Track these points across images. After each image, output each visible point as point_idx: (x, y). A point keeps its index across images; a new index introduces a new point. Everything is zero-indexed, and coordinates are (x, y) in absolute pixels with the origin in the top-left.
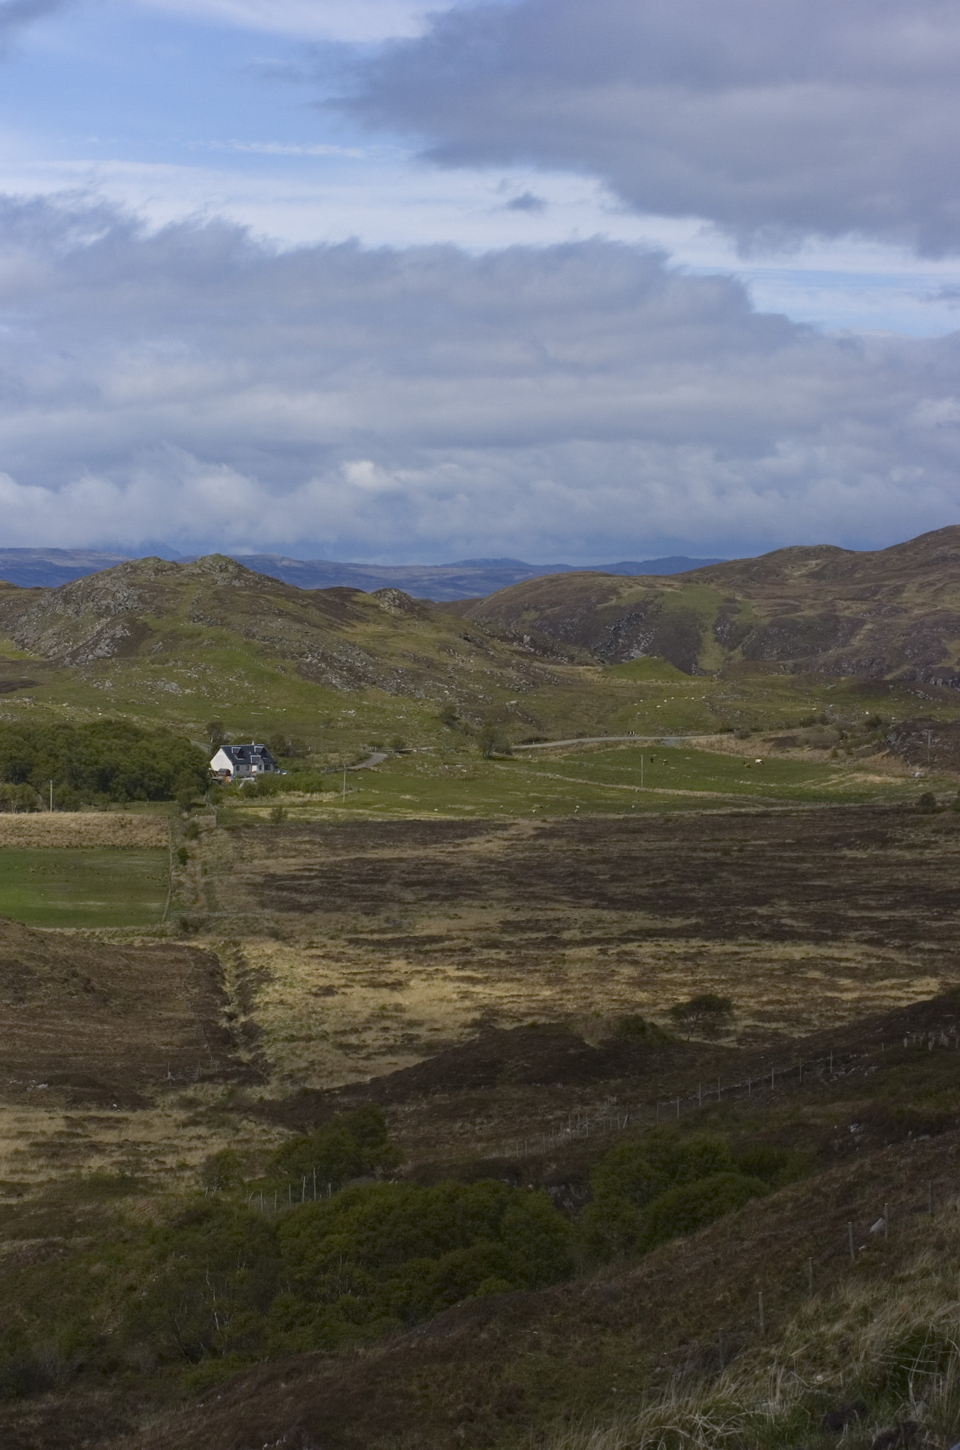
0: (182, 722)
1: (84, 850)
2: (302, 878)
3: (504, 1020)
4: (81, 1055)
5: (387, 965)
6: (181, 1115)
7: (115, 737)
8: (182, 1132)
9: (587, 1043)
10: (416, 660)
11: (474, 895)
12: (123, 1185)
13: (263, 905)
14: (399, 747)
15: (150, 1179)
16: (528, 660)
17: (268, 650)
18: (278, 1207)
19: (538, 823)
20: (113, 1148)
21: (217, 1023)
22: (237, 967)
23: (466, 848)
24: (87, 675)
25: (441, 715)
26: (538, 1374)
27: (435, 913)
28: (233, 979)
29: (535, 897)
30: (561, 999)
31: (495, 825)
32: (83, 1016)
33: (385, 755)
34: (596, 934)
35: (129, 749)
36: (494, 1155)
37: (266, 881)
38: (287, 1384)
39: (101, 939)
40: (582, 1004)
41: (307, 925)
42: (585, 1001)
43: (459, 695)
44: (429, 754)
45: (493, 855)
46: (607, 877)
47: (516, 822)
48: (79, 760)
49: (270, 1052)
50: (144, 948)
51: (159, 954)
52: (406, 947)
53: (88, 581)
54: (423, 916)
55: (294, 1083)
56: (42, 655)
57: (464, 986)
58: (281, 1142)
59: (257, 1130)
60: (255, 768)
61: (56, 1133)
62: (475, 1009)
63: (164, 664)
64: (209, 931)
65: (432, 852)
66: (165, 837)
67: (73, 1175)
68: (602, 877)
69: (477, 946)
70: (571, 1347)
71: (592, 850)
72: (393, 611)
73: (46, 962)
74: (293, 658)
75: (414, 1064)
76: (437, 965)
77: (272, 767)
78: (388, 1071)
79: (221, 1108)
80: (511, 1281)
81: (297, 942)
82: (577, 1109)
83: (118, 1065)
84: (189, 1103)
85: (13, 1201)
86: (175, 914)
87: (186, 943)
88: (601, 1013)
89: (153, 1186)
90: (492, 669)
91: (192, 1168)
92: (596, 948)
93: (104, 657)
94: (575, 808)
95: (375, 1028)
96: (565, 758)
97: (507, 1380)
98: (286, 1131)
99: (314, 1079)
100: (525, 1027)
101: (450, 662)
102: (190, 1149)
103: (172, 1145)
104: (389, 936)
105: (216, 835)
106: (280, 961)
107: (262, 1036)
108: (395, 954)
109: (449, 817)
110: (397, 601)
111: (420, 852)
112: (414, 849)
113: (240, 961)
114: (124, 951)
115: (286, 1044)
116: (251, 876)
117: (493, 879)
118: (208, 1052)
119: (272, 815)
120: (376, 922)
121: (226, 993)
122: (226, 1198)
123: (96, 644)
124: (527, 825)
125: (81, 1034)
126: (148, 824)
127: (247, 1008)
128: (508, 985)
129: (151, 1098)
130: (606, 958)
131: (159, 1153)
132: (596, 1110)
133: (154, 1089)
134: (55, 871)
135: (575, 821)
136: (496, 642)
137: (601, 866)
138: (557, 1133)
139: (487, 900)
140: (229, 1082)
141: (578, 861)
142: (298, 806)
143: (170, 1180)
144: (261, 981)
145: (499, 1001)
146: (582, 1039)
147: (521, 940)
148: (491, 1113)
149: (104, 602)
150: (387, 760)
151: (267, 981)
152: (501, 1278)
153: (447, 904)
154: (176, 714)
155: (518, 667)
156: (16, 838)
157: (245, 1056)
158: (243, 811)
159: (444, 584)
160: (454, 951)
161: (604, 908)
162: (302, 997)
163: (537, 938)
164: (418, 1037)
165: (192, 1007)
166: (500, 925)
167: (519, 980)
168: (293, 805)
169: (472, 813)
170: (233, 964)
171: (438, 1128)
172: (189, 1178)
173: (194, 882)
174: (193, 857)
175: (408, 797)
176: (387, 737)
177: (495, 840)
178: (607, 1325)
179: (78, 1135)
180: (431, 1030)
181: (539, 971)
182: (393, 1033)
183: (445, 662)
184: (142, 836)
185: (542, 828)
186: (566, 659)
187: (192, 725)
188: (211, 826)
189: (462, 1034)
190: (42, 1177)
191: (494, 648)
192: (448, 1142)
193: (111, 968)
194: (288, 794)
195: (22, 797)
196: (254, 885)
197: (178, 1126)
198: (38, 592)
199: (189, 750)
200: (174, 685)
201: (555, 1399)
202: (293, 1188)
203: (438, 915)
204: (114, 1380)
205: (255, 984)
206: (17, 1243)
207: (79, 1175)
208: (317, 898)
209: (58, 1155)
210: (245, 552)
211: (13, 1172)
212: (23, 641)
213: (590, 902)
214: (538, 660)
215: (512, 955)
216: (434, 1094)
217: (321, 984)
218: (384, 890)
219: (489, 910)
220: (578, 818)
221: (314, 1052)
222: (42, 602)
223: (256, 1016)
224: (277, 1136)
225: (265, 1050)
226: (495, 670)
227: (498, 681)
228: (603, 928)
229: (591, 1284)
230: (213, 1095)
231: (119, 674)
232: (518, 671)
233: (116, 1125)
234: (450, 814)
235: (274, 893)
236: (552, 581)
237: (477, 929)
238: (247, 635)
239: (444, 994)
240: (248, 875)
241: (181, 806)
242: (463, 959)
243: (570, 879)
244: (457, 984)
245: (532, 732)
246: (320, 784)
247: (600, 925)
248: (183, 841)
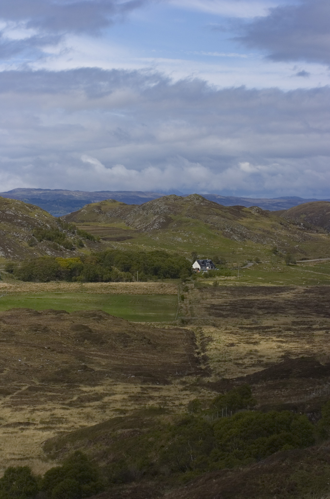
0: (183, 251)
1: (149, 295)
2: (224, 306)
3: (292, 356)
4: (146, 366)
5: (252, 336)
6: (181, 387)
7: (160, 257)
8: (181, 393)
9: (321, 364)
10: (264, 231)
11: (283, 312)
12: (160, 411)
13: (210, 315)
14: (257, 261)
15: (170, 409)
16: (302, 232)
17: (213, 227)
18: (214, 419)
19: (305, 288)
20: (157, 398)
21: (193, 355)
22: (201, 336)
23: (280, 296)
24: (150, 235)
25: (272, 250)
26: (302, 478)
27: (269, 318)
28: (199, 340)
29: (303, 313)
30: (312, 349)
31: (290, 288)
32: (147, 352)
33: (253, 264)
34: (324, 326)
35: (164, 260)
36: (288, 402)
37: (211, 307)
38: (215, 480)
39: (154, 326)
40: (319, 350)
41: (225, 322)
42: (320, 349)
43: (278, 243)
44: (268, 264)
45: (289, 299)
46: (329, 307)
47: (298, 287)
48: (147, 264)
49: (212, 366)
50: (169, 329)
51: (174, 331)
52: (259, 330)
53: (151, 203)
54: (265, 319)
55: (219, 376)
56: (135, 228)
57: (279, 344)
58: (215, 397)
59: (207, 392)
60: (208, 268)
61: (137, 392)
62: (283, 352)
63: (177, 231)
64: (191, 323)
65: (268, 297)
66: (177, 291)
67: (143, 407)
68: (327, 307)
69: (283, 330)
70: (314, 469)
71: (324, 297)
72: (256, 214)
73: (135, 333)
74: (221, 230)
75: (261, 370)
76: (270, 336)
77: (214, 267)
78: (252, 373)
79: (194, 385)
80: (293, 446)
81: (222, 328)
82: (317, 387)
83: (159, 369)
84: (184, 383)
85: (122, 416)
86: (180, 318)
87: (183, 328)
88: (326, 354)
89: (171, 411)
90: (290, 234)
91: (184, 405)
92: (324, 331)
93: (156, 229)
94: (318, 283)
95: (248, 358)
96: (315, 266)
97: (292, 480)
98: (217, 393)
99: (227, 375)
100: (300, 358)
101: (275, 232)
102: (183, 399)
103: (177, 397)
104: (253, 326)
105: (194, 291)
106: (215, 334)
107: (209, 360)
108: (255, 332)
109: (274, 285)
110: (257, 211)
111: (264, 298)
112: (262, 296)
113: (202, 334)
114: (162, 330)
115: (217, 363)
116: (206, 305)
117: (289, 307)
118: (190, 365)
119: (214, 284)
120: (249, 321)
121: (197, 345)
122: (196, 416)
123: (153, 224)
124: (301, 289)
125: (147, 359)
126: (171, 286)
127: (204, 350)
128: (294, 343)
129: (170, 381)
130: (328, 335)
131: (173, 400)
132: (324, 387)
133: (172, 378)
134: (138, 302)
135: (318, 287)
136: (291, 225)
137: (327, 303)
138: (310, 395)
139: (287, 314)
140: (197, 376)
141: (319, 301)
142: (223, 281)
143: (176, 409)
144: (209, 341)
145: (291, 349)
146: (319, 362)
147: (299, 328)
148: (287, 387)
149: (156, 210)
150: (253, 265)
151: (211, 341)
152: (290, 445)
153: (273, 315)
154: (181, 249)
155: (299, 234)
156: (125, 291)
157: (203, 367)
158: (203, 282)
159: (274, 205)
160: (276, 331)
161: (327, 317)
162: (223, 347)
163: (304, 327)
164: (263, 361)
165: (185, 350)
166: (291, 323)
167: (298, 342)
168: (221, 281)
169: (282, 284)
170: (199, 335)
171: (269, 393)
172: (183, 409)
173: (186, 307)
174: (186, 298)
175: (260, 278)
176: (253, 257)
177: (290, 293)
178: (326, 461)
179: (145, 393)
180: (267, 359)
181: (305, 339)
182: (254, 359)
183: (274, 232)
184: (168, 291)
185: (306, 290)
186: (315, 231)
187: (186, 253)
188: (192, 288)
189: (278, 360)
190: (132, 408)
191: (291, 227)
192: (272, 398)
193: (157, 336)
194: (219, 277)
195: (127, 277)
196: (207, 308)
197: (179, 391)
198: (134, 206)
199: (185, 261)
200: (180, 239)
201: (308, 486)
202: (219, 413)
203: (270, 319)
204: (156, 478)
205: (207, 342)
206: (123, 430)
207: (145, 407)
208: (229, 313)
209: (138, 400)
210: (205, 193)
211: (122, 406)
212: (128, 223)
213: (323, 315)
214: (306, 232)
215: (295, 333)
216: (268, 381)
217: (230, 342)
218: (252, 310)
219: (288, 317)
220: (319, 286)
221: (227, 366)
222: (135, 210)
223: (207, 353)
224: (214, 395)
225: (210, 365)
226: (291, 235)
227: (292, 239)
229: (321, 447)
230: (192, 380)
231: (161, 235)
232: (299, 235)
233: (158, 390)
234: (275, 284)
235: (214, 311)
236: (311, 204)
237: (284, 324)
238: (205, 222)
239: (272, 346)
240: (205, 305)
241: (182, 280)
242: (279, 334)
243: (316, 307)
244: (276, 343)
245: (303, 256)
246: (230, 273)
247: (326, 323)
248: (183, 292)
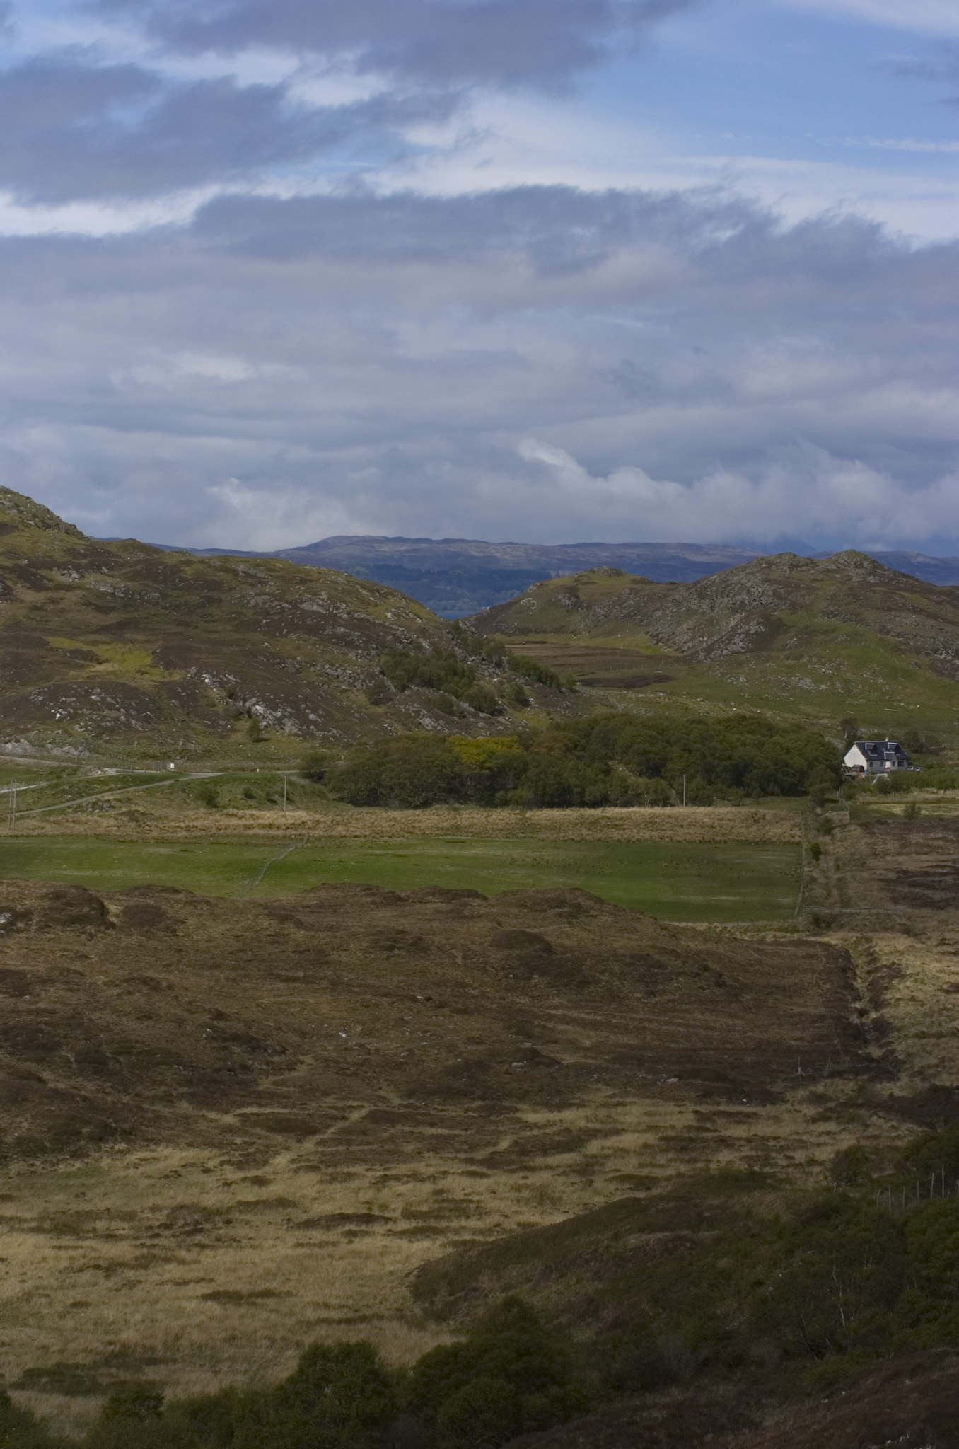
0: (816, 717)
1: (717, 845)
2: (935, 874)
4: (711, 1049)
6: (811, 1111)
7: (749, 733)
8: (812, 1127)
12: (752, 1180)
13: (895, 901)
15: (778, 1174)
17: (903, 647)
18: (906, 1204)
20: (742, 1143)
21: (848, 1019)
22: (869, 963)
24: (722, 670)
28: (864, 975)
32: (714, 1011)
35: (763, 744)
37: (898, 878)
38: (911, 1380)
39: (734, 934)
41: (939, 921)
48: (713, 755)
49: (900, 1048)
50: (776, 943)
51: (791, 949)
53: (723, 576)
55: (924, 1079)
56: (676, 650)
58: (910, 1138)
59: (887, 1126)
60: (888, 764)
61: (685, 1127)
63: (798, 660)
64: (841, 927)
66: (798, 833)
67: (702, 1169)
73: (678, 956)
74: (928, 654)
77: (905, 763)
79: (851, 1103)
81: (929, 938)
83: (749, 1060)
84: (819, 1099)
85: (641, 1195)
86: (807, 909)
87: (818, 939)
89: (781, 1181)
91: (821, 1163)
93: (739, 653)
98: (915, 1127)
99: (944, 1076)
102: (819, 1145)
103: (802, 1141)
105: (849, 831)
106: (911, 957)
107: (892, 1032)
113: (872, 957)
114: (755, 946)
115: (916, 1041)
116: (884, 872)
118: (839, 1047)
119: (905, 811)
121: (857, 989)
122: (854, 1194)
123: (731, 638)
125: (712, 1029)
126: (782, 819)
127: (878, 1004)
129: (781, 1093)
131: (788, 1148)
133: (785, 1084)
134: (687, 866)
140: (859, 1078)
142: (931, 803)
143: (798, 1176)
144: (892, 978)
149: (738, 598)
151: (897, 977)
154: (809, 709)
156: (649, 833)
157: (876, 1052)
158: (875, 807)
162: (933, 993)
165: (823, 1002)
168: (926, 802)
170: (865, 959)
172: (818, 1174)
173: (827, 878)
174: (826, 853)
179: (708, 1130)
184: (775, 831)
187: (826, 721)
188: (845, 822)
190: (670, 1171)
193: (742, 963)
194: (921, 791)
195: (656, 792)
196: (887, 881)
197: (807, 1122)
198: (674, 586)
199: (823, 746)
200: (808, 680)
202: (922, 1184)
204: (739, 1375)
205: (886, 981)
206: (645, 1237)
207: (708, 1169)
208: (949, 895)
209: (687, 1150)
210: (878, 548)
211: (641, 1165)
212: (657, 635)
217: (952, 981)
221: (944, 1049)
222: (677, 597)
223: (887, 1012)
224: (906, 1133)
225: (895, 1046)
230: (843, 1091)
231: (754, 669)
233: (745, 1120)
235: (906, 890)
238: (881, 631)
240: (881, 871)
241: (814, 801)
246: (953, 780)
248: (816, 836)
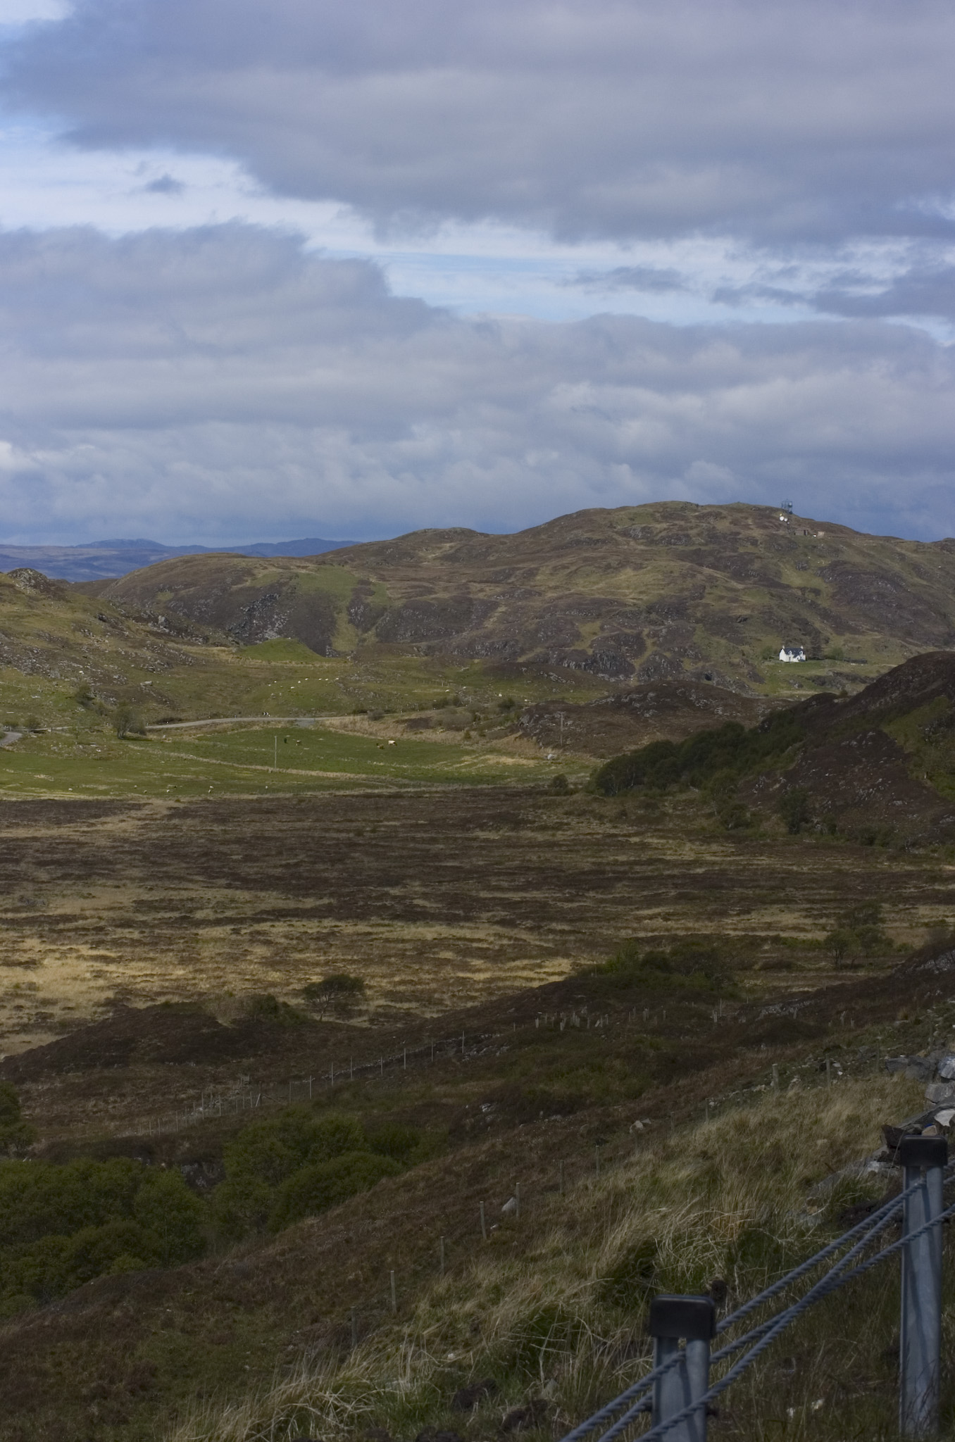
3: (137, 999)
5: (21, 944)
9: (220, 1022)
10: (51, 640)
11: (108, 874)
14: (33, 726)
16: (163, 641)
19: (172, 803)
23: (100, 827)
25: (76, 696)
26: (171, 1352)
27: (69, 892)
29: (168, 877)
30: (194, 979)
31: (129, 805)
33: (20, 735)
34: (229, 914)
36: (127, 1134)
40: (215, 984)
42: (218, 980)
43: (93, 675)
44: (64, 734)
45: (127, 835)
46: (240, 857)
47: (150, 801)
52: (39, 926)
54: (57, 895)
57: (98, 965)
62: (109, 988)
65: (65, 831)
68: (234, 857)
69: (110, 926)
70: (203, 1326)
71: (225, 830)
72: (29, 591)
75: (48, 1042)
76: (71, 944)
78: (23, 1050)
80: (144, 1259)
82: (211, 1088)
88: (235, 993)
90: (128, 649)
92: (229, 928)
94: (209, 788)
95: (9, 1006)
96: (199, 739)
97: (141, 1358)
100: (159, 1005)
101: (85, 642)
104: (24, 915)
108: (29, 932)
109: (83, 797)
110: (33, 581)
111: (55, 832)
112: (48, 828)
117: (126, 859)
120: (11, 901)
124: (161, 805)
128: (141, 964)
130: (239, 937)
132: (228, 1089)
135: (208, 801)
136: (131, 622)
137: (234, 847)
138: (190, 1112)
139: (121, 880)
141: (211, 841)
145: (132, 980)
146: (215, 1018)
147: (154, 919)
148: (124, 1091)
150: (22, 740)
152: (134, 1257)
153: (80, 883)
155: (152, 648)
159: (79, 564)
160: (88, 930)
161: (237, 888)
163: (170, 918)
164: (52, 1015)
166: (134, 904)
167: (152, 959)
169: (105, 793)
171: (71, 1107)
175: (42, 776)
176: (22, 716)
177: (129, 819)
178: (240, 1303)
180: (64, 1009)
181: (173, 950)
182: (27, 1011)
183: (80, 642)
185: (175, 808)
186: (201, 640)
189: (95, 1013)
191: (129, 628)
192: (81, 1121)
201: (188, 1376)
203: (72, 894)
213: (223, 882)
214: (172, 641)
215: (145, 935)
216: (67, 1072)
218: (19, 869)
219: (123, 889)
220: (211, 798)
226: (130, 650)
227: (134, 662)
228: (237, 908)
229: (224, 1262)
232: (153, 652)
234: (84, 793)
236: (187, 562)
237: (111, 909)
239: (77, 973)
242: (97, 938)
243: (203, 859)
244: (90, 963)
245: (166, 712)
247: (233, 905)
